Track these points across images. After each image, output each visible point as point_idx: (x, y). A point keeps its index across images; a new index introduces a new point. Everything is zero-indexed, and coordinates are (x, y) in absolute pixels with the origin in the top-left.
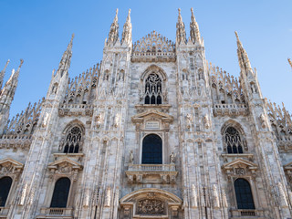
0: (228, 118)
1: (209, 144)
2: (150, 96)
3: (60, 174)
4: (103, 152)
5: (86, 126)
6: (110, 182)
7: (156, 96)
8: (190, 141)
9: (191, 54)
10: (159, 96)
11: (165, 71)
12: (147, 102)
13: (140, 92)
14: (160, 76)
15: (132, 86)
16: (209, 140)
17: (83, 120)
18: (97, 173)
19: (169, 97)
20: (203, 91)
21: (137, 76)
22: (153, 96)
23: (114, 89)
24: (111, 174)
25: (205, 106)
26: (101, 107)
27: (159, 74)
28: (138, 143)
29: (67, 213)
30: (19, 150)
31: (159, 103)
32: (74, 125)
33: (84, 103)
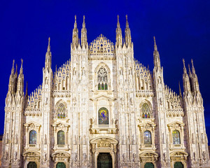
0: (143, 98)
2: (101, 83)
4: (79, 119)
5: (67, 103)
6: (84, 134)
7: (104, 83)
8: (123, 112)
9: (125, 56)
10: (106, 84)
11: (109, 67)
12: (99, 88)
13: (95, 82)
14: (106, 70)
15: (90, 78)
16: (133, 112)
17: (65, 99)
20: (131, 83)
21: (93, 70)
23: (80, 81)
24: (84, 130)
27: (105, 68)
28: (96, 112)
29: (66, 147)
30: (36, 117)
31: (106, 89)
32: (61, 102)
33: (64, 88)
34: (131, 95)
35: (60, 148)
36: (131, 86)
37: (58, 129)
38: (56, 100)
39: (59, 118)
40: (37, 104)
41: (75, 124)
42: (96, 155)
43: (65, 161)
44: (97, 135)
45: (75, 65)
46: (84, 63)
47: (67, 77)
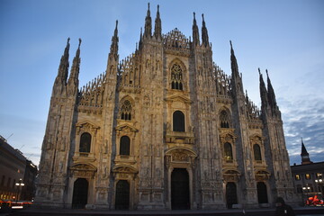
0: (222, 105)
1: (214, 122)
2: (175, 82)
4: (152, 122)
5: (136, 101)
6: (158, 142)
7: (179, 82)
8: (203, 119)
9: (204, 55)
10: (181, 83)
11: (185, 64)
12: (173, 88)
13: (169, 79)
14: (181, 67)
15: (165, 74)
16: (214, 120)
17: (133, 96)
18: (150, 136)
20: (211, 86)
21: (167, 66)
22: (177, 82)
23: (154, 76)
24: (158, 137)
25: (212, 96)
26: (147, 89)
27: (180, 65)
28: (170, 116)
29: (131, 159)
30: (92, 114)
31: (181, 88)
32: (126, 99)
33: (131, 82)
34: (212, 100)
35: (123, 160)
36: (211, 89)
37: (122, 134)
38: (122, 95)
39: (122, 118)
40: (95, 98)
41: (147, 129)
42: (170, 171)
43: (130, 177)
44: (171, 145)
45: (148, 57)
46: (159, 55)
47: (136, 69)
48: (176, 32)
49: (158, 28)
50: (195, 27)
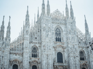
0: (81, 49)
2: (57, 37)
3: (33, 64)
4: (47, 58)
5: (39, 48)
7: (59, 37)
8: (72, 56)
9: (71, 24)
10: (60, 38)
11: (62, 28)
14: (60, 30)
16: (77, 57)
18: (47, 65)
19: (64, 39)
20: (75, 39)
21: (53, 29)
22: (58, 38)
23: (48, 35)
25: (76, 45)
26: (44, 42)
27: (60, 29)
28: (56, 55)
31: (60, 41)
32: (34, 47)
33: (36, 38)
34: (76, 46)
36: (76, 41)
39: (33, 57)
40: (19, 47)
45: (44, 25)
46: (49, 24)
47: (39, 31)
48: (57, 11)
49: (49, 10)
50: (67, 8)
